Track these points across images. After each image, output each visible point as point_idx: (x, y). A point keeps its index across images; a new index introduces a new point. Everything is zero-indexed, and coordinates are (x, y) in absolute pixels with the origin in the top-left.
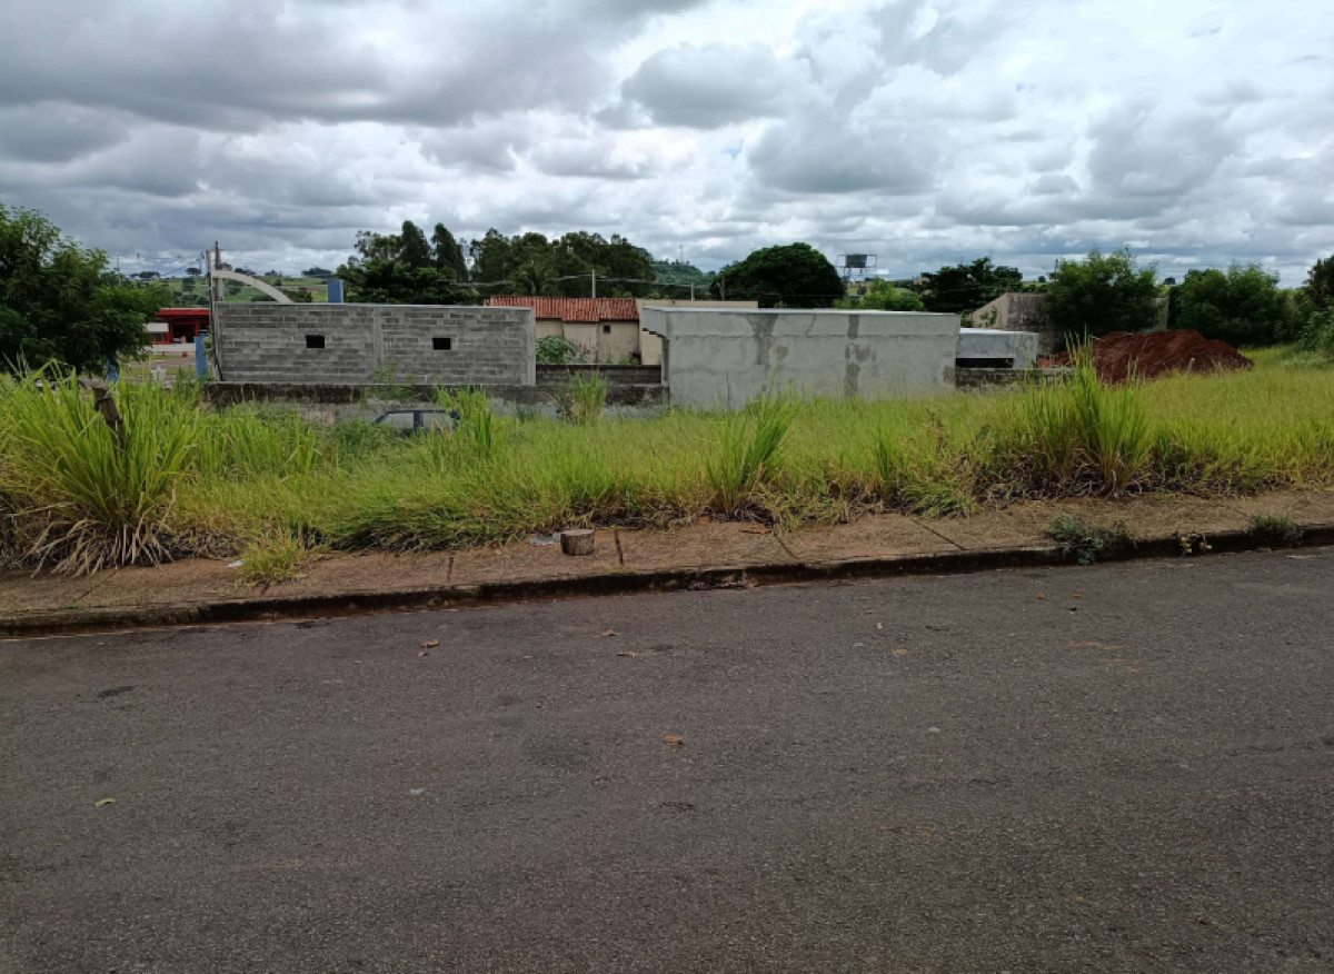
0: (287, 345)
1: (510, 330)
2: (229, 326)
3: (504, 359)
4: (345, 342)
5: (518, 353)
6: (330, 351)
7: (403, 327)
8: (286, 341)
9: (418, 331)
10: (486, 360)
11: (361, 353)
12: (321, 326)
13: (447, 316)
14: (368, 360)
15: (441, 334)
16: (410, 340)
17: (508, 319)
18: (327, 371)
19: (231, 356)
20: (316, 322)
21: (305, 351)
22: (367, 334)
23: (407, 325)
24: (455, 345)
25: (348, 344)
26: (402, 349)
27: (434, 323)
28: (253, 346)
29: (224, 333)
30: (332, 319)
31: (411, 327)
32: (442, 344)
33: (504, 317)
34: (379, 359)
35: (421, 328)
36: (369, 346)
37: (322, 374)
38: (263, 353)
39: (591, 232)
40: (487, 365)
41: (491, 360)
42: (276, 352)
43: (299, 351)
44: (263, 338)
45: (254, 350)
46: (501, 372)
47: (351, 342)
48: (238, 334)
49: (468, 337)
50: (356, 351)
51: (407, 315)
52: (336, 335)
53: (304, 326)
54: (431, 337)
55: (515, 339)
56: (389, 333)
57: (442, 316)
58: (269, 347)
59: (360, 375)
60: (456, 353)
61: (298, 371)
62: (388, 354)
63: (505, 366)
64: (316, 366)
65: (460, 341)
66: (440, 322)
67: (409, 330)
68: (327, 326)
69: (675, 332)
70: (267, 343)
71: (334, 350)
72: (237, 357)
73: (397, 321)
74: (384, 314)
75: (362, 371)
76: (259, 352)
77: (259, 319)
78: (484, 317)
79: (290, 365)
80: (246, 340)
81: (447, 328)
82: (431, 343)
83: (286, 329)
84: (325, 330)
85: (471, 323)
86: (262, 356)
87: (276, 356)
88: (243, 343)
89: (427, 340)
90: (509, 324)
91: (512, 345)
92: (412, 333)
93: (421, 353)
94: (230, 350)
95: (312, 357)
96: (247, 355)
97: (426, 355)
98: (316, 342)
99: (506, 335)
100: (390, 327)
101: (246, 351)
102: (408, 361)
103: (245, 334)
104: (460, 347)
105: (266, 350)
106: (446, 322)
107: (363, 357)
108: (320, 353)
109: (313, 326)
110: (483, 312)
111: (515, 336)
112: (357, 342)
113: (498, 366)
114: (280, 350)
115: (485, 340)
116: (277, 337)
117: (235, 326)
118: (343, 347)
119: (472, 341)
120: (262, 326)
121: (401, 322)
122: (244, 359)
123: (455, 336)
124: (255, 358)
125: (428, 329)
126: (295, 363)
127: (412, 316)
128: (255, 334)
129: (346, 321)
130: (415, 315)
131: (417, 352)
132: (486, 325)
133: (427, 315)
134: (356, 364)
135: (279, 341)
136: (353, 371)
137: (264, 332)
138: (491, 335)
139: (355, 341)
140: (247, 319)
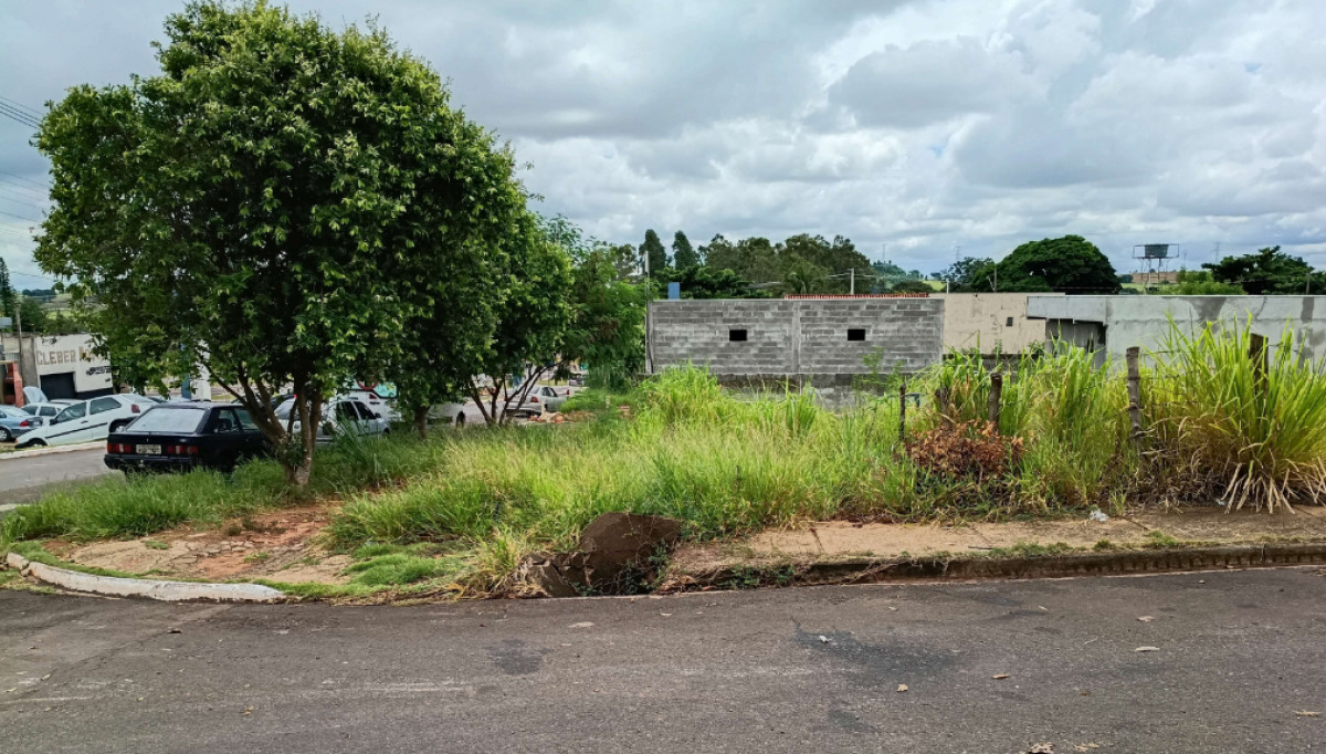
0: (713, 338)
1: (924, 320)
2: (660, 321)
3: (916, 348)
4: (766, 335)
5: (931, 342)
6: (751, 344)
7: (821, 319)
8: (712, 335)
9: (834, 323)
10: (898, 349)
11: (779, 346)
12: (745, 321)
13: (864, 308)
14: (786, 352)
15: (856, 325)
16: (826, 332)
17: (923, 309)
18: (747, 362)
19: (662, 351)
20: (740, 316)
21: (728, 345)
22: (786, 327)
23: (825, 317)
24: (869, 336)
25: (769, 338)
26: (819, 341)
27: (851, 314)
28: (681, 341)
29: (657, 329)
30: (755, 314)
31: (829, 319)
32: (857, 335)
33: (919, 307)
34: (796, 351)
35: (838, 320)
36: (788, 339)
37: (742, 366)
38: (690, 346)
39: (812, 234)
40: (900, 355)
41: (904, 349)
42: (702, 346)
43: (722, 345)
44: (691, 333)
45: (682, 344)
46: (912, 361)
47: (771, 335)
48: (669, 330)
49: (883, 327)
50: (775, 344)
51: (825, 308)
52: (758, 329)
53: (729, 321)
54: (847, 328)
55: (929, 328)
56: (807, 326)
57: (857, 308)
58: (697, 341)
59: (778, 366)
60: (869, 343)
61: (721, 363)
62: (805, 346)
63: (917, 356)
64: (736, 358)
65: (875, 332)
66: (856, 314)
67: (825, 323)
68: (749, 321)
69: (1115, 317)
70: (696, 337)
71: (755, 343)
72: (667, 351)
73: (815, 314)
74: (803, 308)
75: (780, 363)
76: (688, 346)
77: (689, 315)
78: (898, 308)
79: (715, 358)
80: (676, 334)
81: (862, 320)
82: (846, 334)
83: (713, 324)
84: (747, 324)
85: (886, 314)
86: (690, 350)
87: (702, 349)
88: (673, 338)
89: (843, 331)
90: (924, 314)
91: (925, 334)
92: (829, 325)
93: (834, 344)
94: (660, 344)
95: (733, 350)
96: (676, 349)
97: (842, 346)
98: (738, 336)
99: (920, 324)
100: (809, 319)
101: (675, 345)
102: (824, 352)
103: (675, 330)
104: (874, 338)
105: (693, 344)
106: (862, 313)
107: (781, 349)
108: (742, 345)
109: (737, 321)
110: (898, 302)
111: (928, 325)
112: (776, 335)
113: (911, 355)
114: (706, 344)
115: (898, 331)
116: (703, 331)
117: (666, 321)
118: (766, 340)
119: (887, 331)
120: (690, 321)
121: (819, 315)
122: (673, 352)
123: (870, 326)
124: (683, 351)
125: (844, 320)
126: (718, 356)
127: (829, 308)
128: (684, 329)
129: (768, 315)
130: (833, 308)
131: (833, 343)
132: (900, 316)
133: (844, 307)
134: (774, 356)
135: (706, 335)
136: (772, 363)
137: (692, 328)
138: (904, 325)
139: (775, 335)
140: (679, 314)
